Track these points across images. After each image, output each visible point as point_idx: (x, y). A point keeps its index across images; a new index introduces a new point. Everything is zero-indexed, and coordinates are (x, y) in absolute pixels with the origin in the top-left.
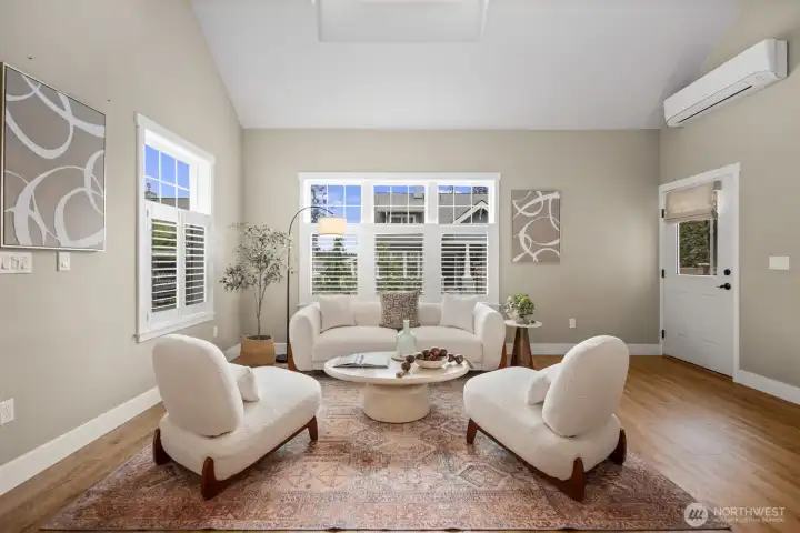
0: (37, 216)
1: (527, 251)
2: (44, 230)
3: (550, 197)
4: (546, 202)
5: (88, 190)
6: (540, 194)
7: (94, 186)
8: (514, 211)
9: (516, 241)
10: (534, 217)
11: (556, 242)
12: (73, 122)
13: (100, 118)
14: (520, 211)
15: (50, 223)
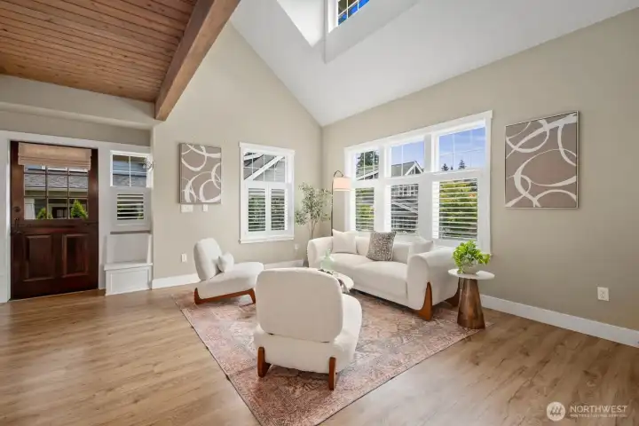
0: (193, 192)
1: (525, 194)
2: (195, 197)
3: (560, 123)
4: (554, 131)
5: (213, 180)
6: (543, 122)
7: (216, 178)
8: (507, 148)
9: (509, 183)
10: (535, 153)
11: (573, 180)
12: (206, 155)
13: (218, 150)
14: (516, 148)
15: (197, 194)
